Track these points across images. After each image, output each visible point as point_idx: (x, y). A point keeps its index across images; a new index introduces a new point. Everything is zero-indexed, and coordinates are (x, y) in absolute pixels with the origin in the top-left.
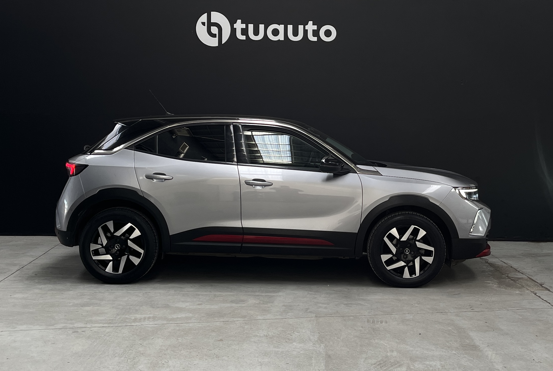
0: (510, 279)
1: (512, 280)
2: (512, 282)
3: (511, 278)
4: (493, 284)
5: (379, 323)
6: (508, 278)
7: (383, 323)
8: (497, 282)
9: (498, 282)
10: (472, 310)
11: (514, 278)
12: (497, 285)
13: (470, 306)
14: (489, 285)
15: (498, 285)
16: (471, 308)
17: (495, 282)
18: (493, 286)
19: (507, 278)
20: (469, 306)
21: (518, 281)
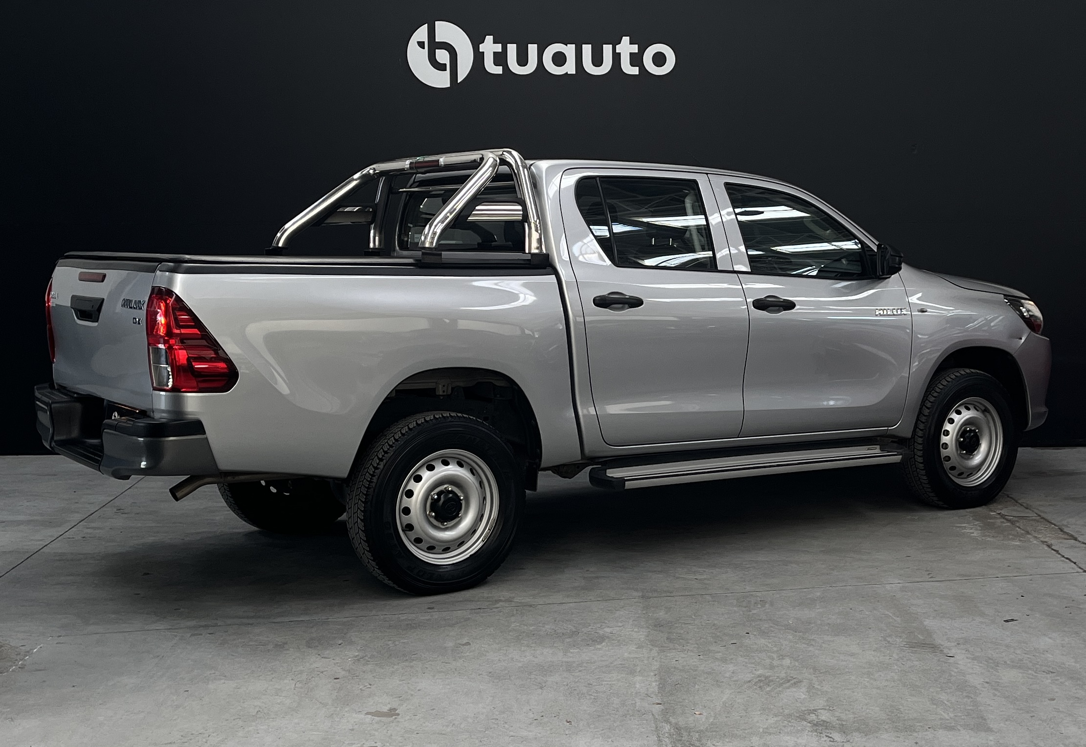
0: (1003, 520)
1: (1007, 520)
2: (1008, 525)
3: (1006, 517)
4: (971, 529)
5: (759, 606)
6: (1000, 518)
7: (767, 605)
8: (979, 526)
9: (981, 525)
10: (932, 579)
11: (1012, 517)
12: (980, 532)
13: (928, 571)
14: (965, 532)
15: (980, 530)
16: (929, 574)
17: (976, 525)
18: (973, 533)
19: (998, 516)
20: (926, 571)
21: (1018, 521)
